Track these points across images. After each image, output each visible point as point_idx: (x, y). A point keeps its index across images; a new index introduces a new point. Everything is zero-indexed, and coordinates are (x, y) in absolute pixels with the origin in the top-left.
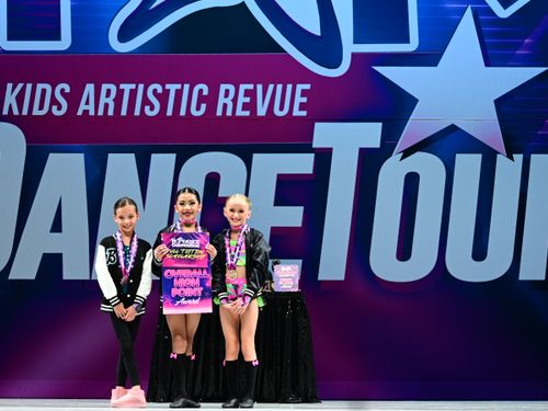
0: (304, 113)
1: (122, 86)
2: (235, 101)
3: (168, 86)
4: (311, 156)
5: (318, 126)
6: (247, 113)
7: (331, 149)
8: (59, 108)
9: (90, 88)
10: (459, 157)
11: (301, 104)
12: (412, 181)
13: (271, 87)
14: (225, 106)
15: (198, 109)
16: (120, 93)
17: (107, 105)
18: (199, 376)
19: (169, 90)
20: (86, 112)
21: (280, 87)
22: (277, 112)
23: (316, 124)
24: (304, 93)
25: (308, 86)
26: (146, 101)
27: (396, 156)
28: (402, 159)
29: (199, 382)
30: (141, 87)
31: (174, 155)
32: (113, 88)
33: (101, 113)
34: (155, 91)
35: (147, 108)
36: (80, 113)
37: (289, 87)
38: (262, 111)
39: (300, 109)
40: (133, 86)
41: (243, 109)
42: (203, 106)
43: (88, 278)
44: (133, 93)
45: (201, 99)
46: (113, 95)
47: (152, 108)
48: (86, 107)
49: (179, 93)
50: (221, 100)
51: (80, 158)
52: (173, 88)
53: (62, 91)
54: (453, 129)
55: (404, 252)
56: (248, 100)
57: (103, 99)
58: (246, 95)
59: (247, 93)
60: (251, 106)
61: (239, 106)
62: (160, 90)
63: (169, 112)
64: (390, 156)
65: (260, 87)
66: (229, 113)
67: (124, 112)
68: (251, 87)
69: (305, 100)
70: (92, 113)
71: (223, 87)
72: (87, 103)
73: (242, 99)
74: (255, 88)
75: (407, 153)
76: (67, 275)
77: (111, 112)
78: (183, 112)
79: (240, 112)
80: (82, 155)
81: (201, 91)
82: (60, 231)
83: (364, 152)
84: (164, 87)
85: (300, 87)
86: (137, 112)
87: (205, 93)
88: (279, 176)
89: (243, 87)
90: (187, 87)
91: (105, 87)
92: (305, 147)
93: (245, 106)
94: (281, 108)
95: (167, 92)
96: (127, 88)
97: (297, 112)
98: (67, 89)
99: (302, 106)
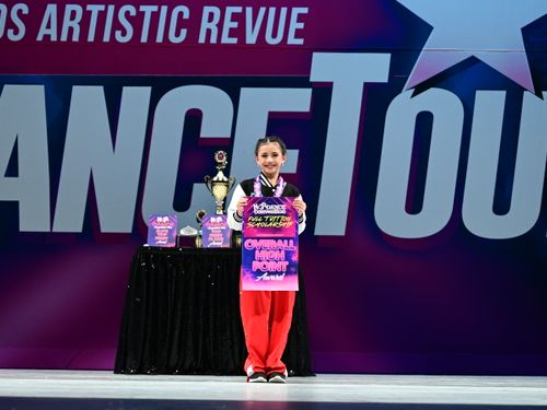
0: (300, 41)
1: (89, 7)
2: (220, 26)
3: (142, 8)
4: (309, 91)
5: (316, 56)
6: (234, 41)
7: (331, 84)
8: (16, 32)
9: (52, 9)
10: (479, 94)
11: (297, 30)
12: (424, 122)
13: (262, 10)
14: (209, 32)
15: (177, 34)
16: (87, 15)
17: (71, 30)
18: (175, 345)
19: (143, 13)
20: (47, 37)
21: (272, 10)
22: (269, 40)
23: (315, 55)
24: (301, 18)
25: (305, 10)
26: (117, 25)
27: (406, 93)
28: (414, 95)
29: (175, 351)
30: (111, 8)
31: (149, 89)
32: (78, 9)
33: (64, 38)
34: (127, 13)
35: (118, 34)
36: (40, 38)
37: (284, 11)
38: (251, 38)
39: (297, 36)
40: (102, 8)
41: (230, 36)
42: (184, 32)
43: (48, 230)
44: (102, 16)
45: (181, 23)
46: (79, 17)
47: (124, 34)
48: (48, 32)
49: (155, 17)
50: (205, 25)
51: (40, 90)
52: (148, 10)
53: (20, 12)
54: (473, 61)
55: (414, 203)
56: (235, 25)
57: (67, 23)
58: (233, 20)
59: (235, 17)
60: (239, 32)
61: (226, 32)
62: (133, 12)
63: (144, 39)
64: (400, 92)
65: (249, 10)
66: (213, 40)
67: (91, 38)
68: (239, 9)
69: (301, 26)
70: (54, 38)
71: (207, 10)
72: (48, 27)
73: (229, 24)
74: (244, 11)
75: (419, 89)
76: (24, 226)
77: (76, 38)
78: (160, 39)
79: (226, 40)
80: (43, 87)
81: (181, 14)
82: (16, 175)
83: (369, 88)
84: (137, 9)
85: (296, 11)
86: (106, 38)
87: (186, 16)
88: (270, 113)
89: (230, 10)
90: (164, 9)
91: (69, 8)
92: (302, 81)
93: (232, 33)
94: (274, 35)
95: (141, 15)
96: (95, 9)
97: (292, 40)
98: (26, 10)
99: (298, 34)
